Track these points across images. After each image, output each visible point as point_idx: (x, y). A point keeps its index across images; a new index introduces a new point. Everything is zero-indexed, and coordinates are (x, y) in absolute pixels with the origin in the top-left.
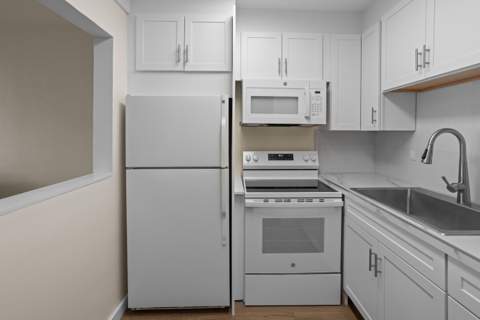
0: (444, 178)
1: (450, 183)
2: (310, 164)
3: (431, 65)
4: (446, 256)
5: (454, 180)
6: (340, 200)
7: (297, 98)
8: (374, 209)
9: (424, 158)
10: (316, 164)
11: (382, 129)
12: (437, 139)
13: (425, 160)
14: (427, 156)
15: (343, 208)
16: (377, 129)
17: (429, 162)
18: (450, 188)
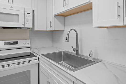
0: (72, 47)
1: (74, 48)
2: (27, 45)
3: (68, 5)
4: (73, 82)
5: (75, 47)
6: (37, 60)
7: (18, 15)
8: (49, 63)
9: (66, 40)
10: (29, 45)
11: (54, 30)
12: (70, 33)
13: (67, 41)
14: (67, 39)
15: (39, 63)
16: (52, 30)
17: (68, 41)
18: (74, 50)
